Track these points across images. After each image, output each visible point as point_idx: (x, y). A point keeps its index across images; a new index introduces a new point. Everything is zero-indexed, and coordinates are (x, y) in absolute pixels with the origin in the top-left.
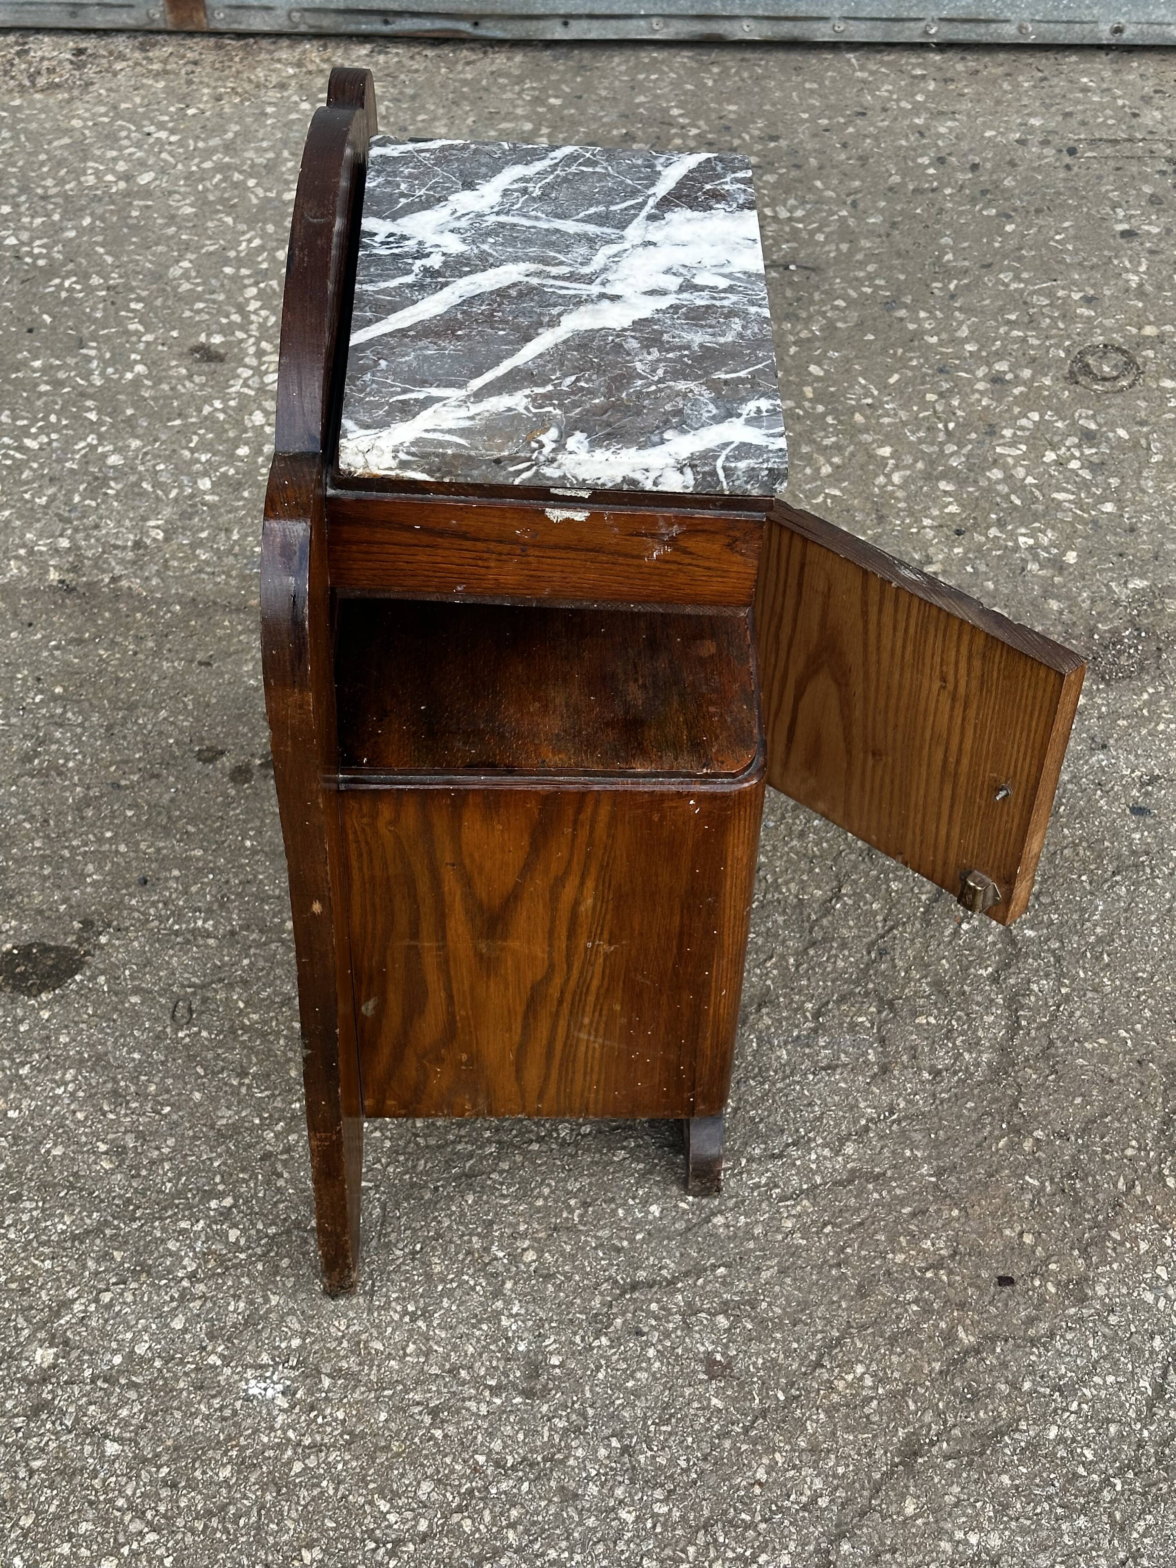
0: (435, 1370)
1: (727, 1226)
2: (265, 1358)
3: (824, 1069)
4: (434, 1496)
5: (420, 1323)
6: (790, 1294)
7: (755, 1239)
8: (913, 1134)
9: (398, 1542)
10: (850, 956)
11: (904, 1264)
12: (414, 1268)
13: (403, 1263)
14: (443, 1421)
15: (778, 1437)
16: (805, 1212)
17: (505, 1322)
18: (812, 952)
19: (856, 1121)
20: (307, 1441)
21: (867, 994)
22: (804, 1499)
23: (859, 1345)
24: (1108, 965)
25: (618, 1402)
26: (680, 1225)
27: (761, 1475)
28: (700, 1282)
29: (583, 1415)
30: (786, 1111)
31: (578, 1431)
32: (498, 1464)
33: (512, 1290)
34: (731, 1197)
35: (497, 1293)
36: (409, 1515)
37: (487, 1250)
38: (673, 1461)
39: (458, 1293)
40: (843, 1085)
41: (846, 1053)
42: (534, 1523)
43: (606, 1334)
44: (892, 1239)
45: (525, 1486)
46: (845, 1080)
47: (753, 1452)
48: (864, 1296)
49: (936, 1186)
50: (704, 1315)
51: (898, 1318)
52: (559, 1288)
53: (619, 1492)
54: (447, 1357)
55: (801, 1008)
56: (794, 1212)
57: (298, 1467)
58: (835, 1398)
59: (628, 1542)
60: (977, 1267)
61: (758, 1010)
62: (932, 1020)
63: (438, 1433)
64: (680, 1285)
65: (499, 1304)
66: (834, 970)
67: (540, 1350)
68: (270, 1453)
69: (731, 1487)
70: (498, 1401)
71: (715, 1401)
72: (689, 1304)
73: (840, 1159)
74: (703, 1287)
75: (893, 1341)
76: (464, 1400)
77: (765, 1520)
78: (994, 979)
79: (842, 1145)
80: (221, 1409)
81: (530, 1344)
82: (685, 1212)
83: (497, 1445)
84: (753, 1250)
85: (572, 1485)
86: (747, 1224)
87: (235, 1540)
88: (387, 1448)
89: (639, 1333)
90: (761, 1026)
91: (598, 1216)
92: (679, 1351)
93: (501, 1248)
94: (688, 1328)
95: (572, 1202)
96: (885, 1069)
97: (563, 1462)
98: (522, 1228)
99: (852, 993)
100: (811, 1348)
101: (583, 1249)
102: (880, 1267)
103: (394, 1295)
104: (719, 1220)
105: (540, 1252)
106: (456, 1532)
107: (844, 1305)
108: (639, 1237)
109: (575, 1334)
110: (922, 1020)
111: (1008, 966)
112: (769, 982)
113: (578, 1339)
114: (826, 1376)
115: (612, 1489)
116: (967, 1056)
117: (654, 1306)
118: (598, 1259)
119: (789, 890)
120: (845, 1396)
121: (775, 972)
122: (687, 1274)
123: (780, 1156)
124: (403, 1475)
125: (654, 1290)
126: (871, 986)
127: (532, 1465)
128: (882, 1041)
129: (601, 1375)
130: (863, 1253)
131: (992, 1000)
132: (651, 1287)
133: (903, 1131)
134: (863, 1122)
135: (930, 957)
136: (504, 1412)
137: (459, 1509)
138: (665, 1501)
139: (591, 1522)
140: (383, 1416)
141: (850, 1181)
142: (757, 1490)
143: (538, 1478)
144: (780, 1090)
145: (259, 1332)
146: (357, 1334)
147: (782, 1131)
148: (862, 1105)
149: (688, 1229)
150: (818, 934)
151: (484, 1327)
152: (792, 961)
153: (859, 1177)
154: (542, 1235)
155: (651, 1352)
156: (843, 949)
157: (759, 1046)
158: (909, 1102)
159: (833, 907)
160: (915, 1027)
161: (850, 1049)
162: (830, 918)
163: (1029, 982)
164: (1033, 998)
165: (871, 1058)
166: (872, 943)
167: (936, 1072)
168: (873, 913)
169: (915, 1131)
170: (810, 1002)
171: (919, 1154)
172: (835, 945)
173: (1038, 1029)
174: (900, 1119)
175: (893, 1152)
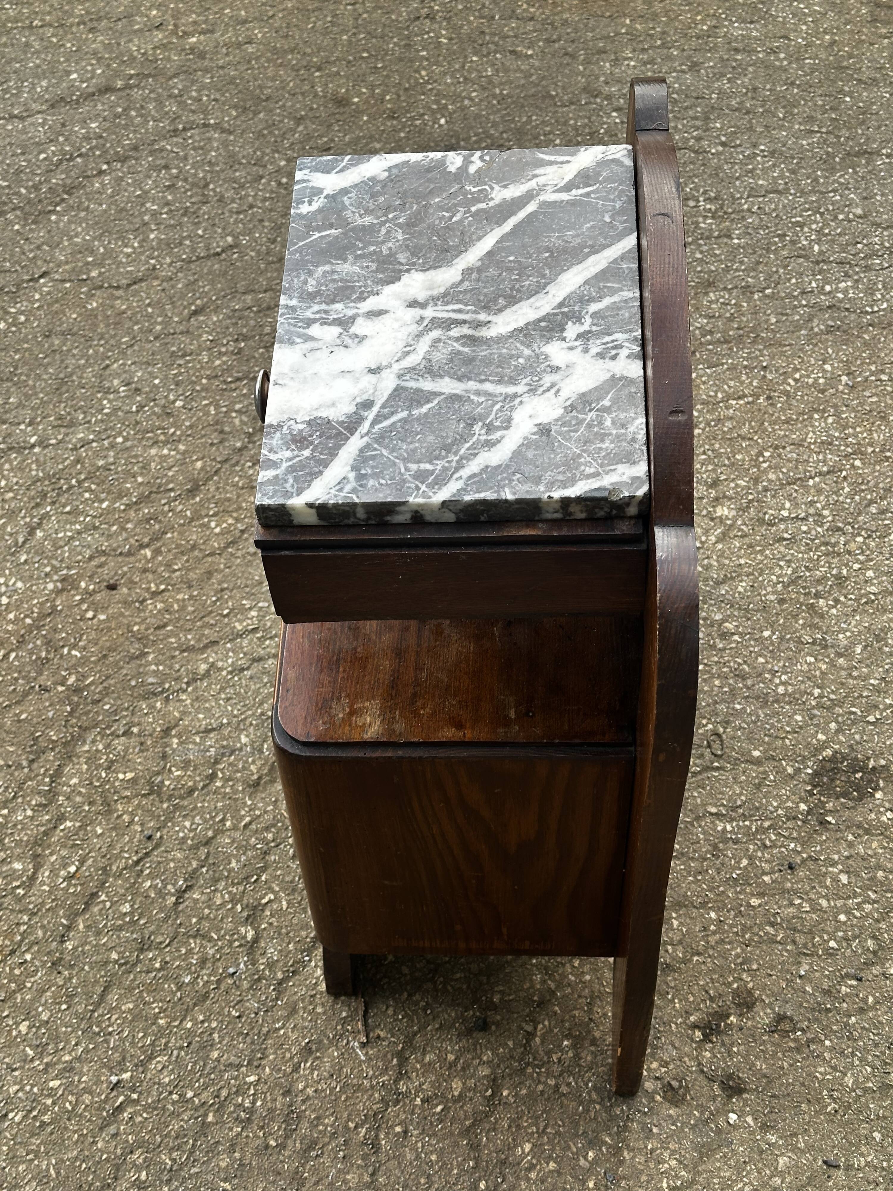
3: (213, 730)
8: (155, 681)
10: (178, 832)
11: (178, 593)
16: (241, 621)
18: (210, 833)
19: (195, 689)
21: (169, 799)
23: (216, 544)
30: (246, 693)
40: (202, 716)
41: (195, 743)
44: (183, 608)
46: (199, 720)
49: (145, 646)
51: (187, 561)
55: (226, 780)
60: (129, 595)
61: (260, 778)
62: (121, 776)
66: (193, 817)
73: (211, 660)
75: (194, 547)
78: (61, 818)
79: (208, 671)
90: (259, 763)
96: (166, 732)
99: (182, 798)
102: (195, 590)
107: (222, 566)
110: (129, 776)
111: (45, 833)
112: (249, 803)
116: (101, 747)
119: (222, 896)
121: (243, 813)
126: (165, 806)
128: (164, 757)
130: (204, 598)
131: (68, 798)
133: (161, 684)
134: (190, 689)
135: (110, 837)
141: (206, 647)
144: (249, 709)
147: (251, 678)
148: (189, 701)
150: (203, 852)
152: (228, 824)
153: (199, 649)
156: (183, 838)
157: (262, 745)
158: (152, 707)
159: (185, 880)
160: (136, 769)
161: (190, 746)
162: (190, 869)
163: (32, 818)
164: (34, 802)
165: (175, 740)
166: (157, 846)
167: (127, 733)
168: (150, 876)
169: (152, 684)
170: (217, 787)
171: (153, 667)
172: (189, 842)
173: (37, 775)
174: (162, 692)
175: (171, 668)
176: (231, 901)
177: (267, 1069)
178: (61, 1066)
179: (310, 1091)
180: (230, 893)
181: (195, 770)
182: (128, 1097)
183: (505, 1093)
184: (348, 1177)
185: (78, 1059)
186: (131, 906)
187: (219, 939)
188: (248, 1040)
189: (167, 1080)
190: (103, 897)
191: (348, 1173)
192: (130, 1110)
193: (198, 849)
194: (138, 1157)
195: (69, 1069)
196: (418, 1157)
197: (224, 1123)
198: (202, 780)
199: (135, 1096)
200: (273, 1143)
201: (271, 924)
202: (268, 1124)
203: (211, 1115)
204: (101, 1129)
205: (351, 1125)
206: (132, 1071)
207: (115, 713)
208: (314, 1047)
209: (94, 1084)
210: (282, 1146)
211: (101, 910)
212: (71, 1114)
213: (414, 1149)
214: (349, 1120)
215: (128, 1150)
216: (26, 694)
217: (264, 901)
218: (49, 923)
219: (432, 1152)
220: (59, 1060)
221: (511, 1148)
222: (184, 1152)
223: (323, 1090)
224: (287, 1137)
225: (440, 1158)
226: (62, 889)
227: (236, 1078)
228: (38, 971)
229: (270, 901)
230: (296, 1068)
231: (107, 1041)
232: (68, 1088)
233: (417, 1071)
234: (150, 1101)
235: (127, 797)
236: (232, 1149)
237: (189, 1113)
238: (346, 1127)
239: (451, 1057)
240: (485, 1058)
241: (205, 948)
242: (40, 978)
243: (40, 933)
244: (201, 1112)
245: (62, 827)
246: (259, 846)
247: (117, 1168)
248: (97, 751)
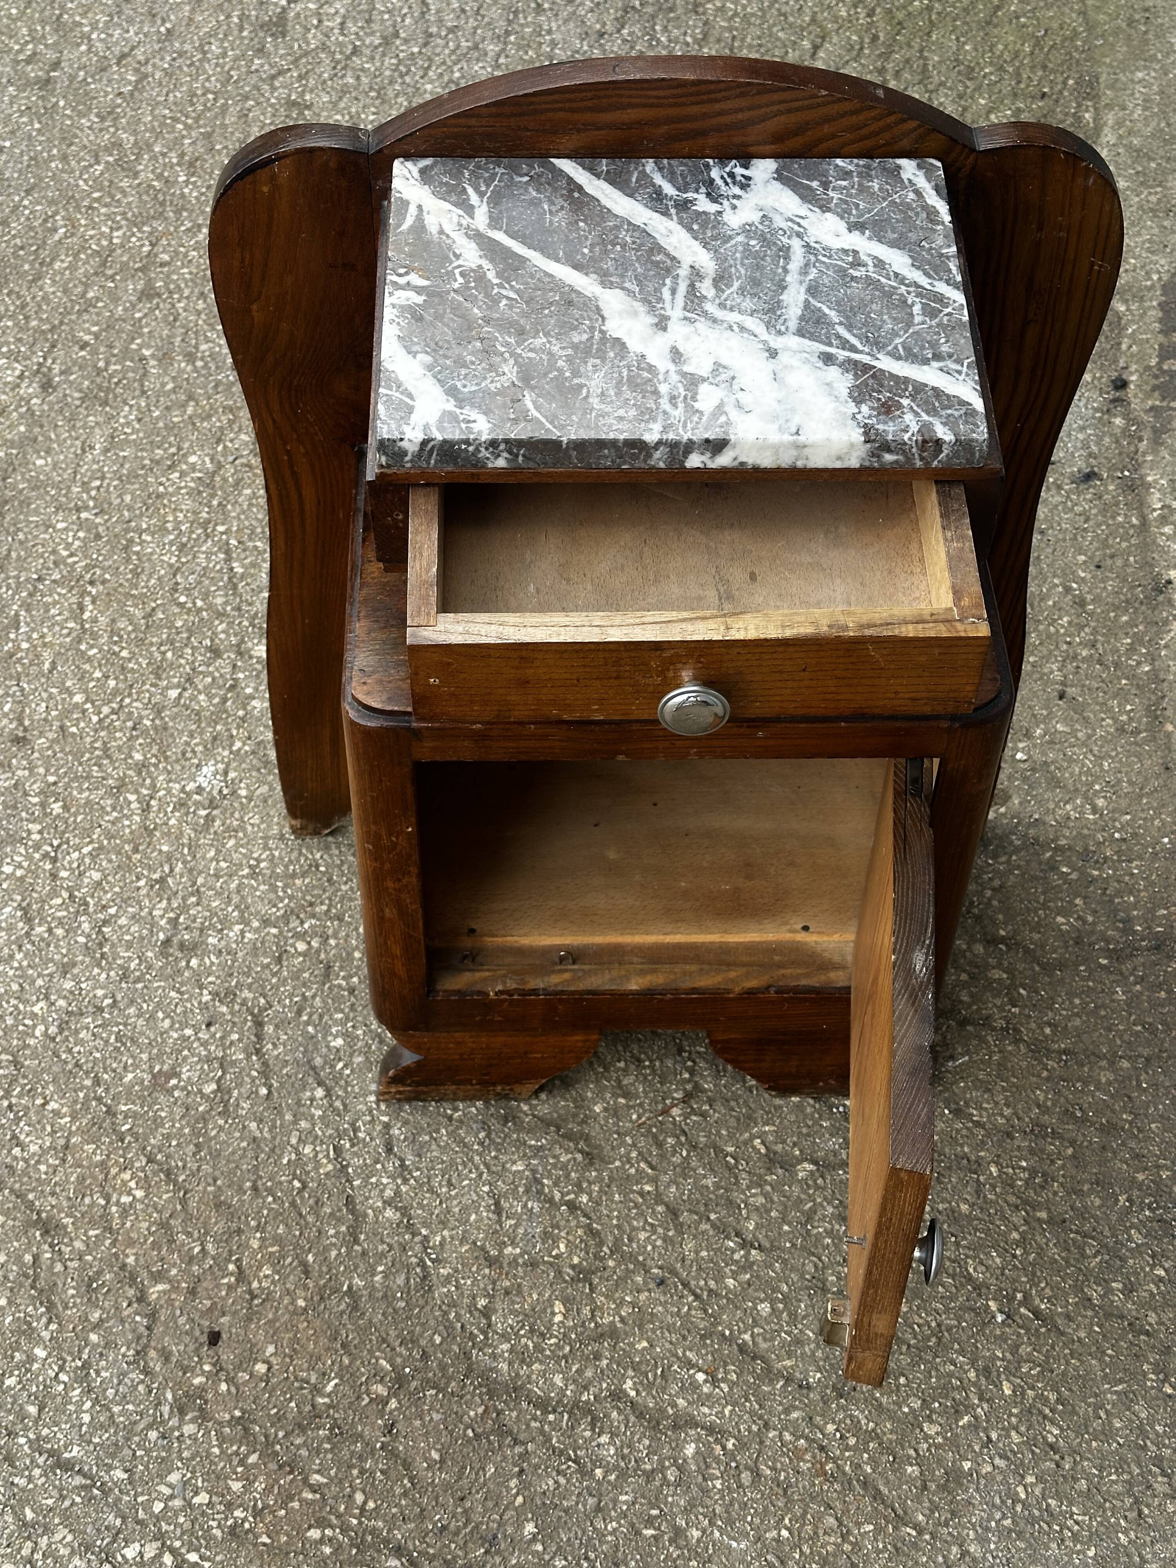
0: (200, 881)
1: (312, 1099)
2: (232, 775)
3: (497, 1204)
4: (86, 881)
5: (246, 871)
6: (229, 1146)
7: (295, 1122)
8: (403, 1276)
9: (54, 860)
10: (655, 1247)
11: (248, 1247)
12: (301, 866)
13: (307, 859)
14: (152, 887)
15: (85, 1122)
16: (318, 1165)
17: (237, 928)
18: (660, 1209)
19: (425, 1225)
20: (153, 802)
21: (602, 1259)
22: (22, 1137)
23: (165, 1197)
24: (638, 1533)
25: (145, 1006)
26: (318, 1061)
27: (53, 1105)
28: (255, 1074)
29: (138, 980)
30: (443, 1162)
31: (124, 977)
32: (105, 922)
33: (268, 934)
34: (345, 1106)
35: (266, 922)
36: (75, 865)
37: (313, 916)
38: (81, 1043)
39: (272, 896)
40: (473, 1217)
41: (517, 1226)
42: (48, 945)
43: (213, 1000)
44: (278, 1240)
45: (82, 940)
46: (480, 1220)
47: (75, 1102)
48: (218, 1206)
49: (337, 1290)
50: (220, 1073)
51: (189, 1234)
52: (268, 966)
53: (62, 1003)
54: (211, 888)
55: (579, 1190)
56: (320, 1156)
57: (132, 797)
58: (113, 1171)
59: (16, 1007)
60: (235, 1313)
61: (581, 1151)
62: (558, 1318)
63: (142, 883)
64: (254, 1058)
65: (256, 924)
66: (634, 1229)
67: (206, 953)
68: (148, 781)
69: (47, 1083)
70: (163, 922)
71: (130, 1076)
72: (233, 1063)
73: (379, 1204)
74: (249, 1075)
75: (164, 1225)
76: (169, 899)
77: (10, 1107)
78: (617, 1395)
79: (398, 1209)
80: (193, 752)
81: (214, 946)
82: (333, 1067)
83: (123, 921)
84: (282, 1117)
85: (75, 971)
86: (313, 1116)
87: (80, 764)
88: (136, 850)
89: (209, 1025)
90: (558, 1151)
91: (338, 999)
92: (186, 1052)
93: (311, 926)
94: (209, 1060)
95: (355, 979)
96: (492, 1262)
97: (99, 965)
98: (332, 942)
99: (601, 1243)
100: (168, 1156)
101: (304, 985)
102: (247, 1224)
103: (277, 853)
104: (320, 1093)
105: (304, 954)
106: (54, 894)
107: (210, 1189)
108: (310, 1029)
109: (218, 977)
110: (558, 1307)
111: (640, 1416)
112: (617, 1163)
113: (211, 979)
114: (137, 1164)
115: (65, 997)
116: (505, 1346)
117: (235, 1037)
118: (291, 996)
119: (753, 1195)
120: (114, 1178)
121: (633, 1171)
122: (265, 1064)
123: (389, 1150)
124: (110, 861)
125: (253, 1038)
126: (611, 1263)
127: (101, 946)
128: (533, 1264)
129: (173, 994)
130: (265, 1212)
131: (586, 1388)
132: (256, 1035)
133: (409, 1267)
134: (425, 1232)
135: (654, 1331)
136: (152, 926)
137: (71, 897)
138: (46, 1034)
139: (40, 982)
140: (165, 848)
141: (353, 1211)
142: (39, 1101)
143: (87, 948)
144: (471, 1160)
145: (258, 770)
146: (244, 830)
147: (420, 1156)
148: (446, 1233)
149: (314, 1068)
150: (687, 1218)
151: (235, 914)
152: (647, 1188)
153: (356, 1220)
154: (323, 956)
155: (188, 1032)
156: (665, 1241)
157: (530, 1146)
158: (447, 1280)
159: (728, 1237)
160: (549, 1300)
161: (521, 1231)
162: (711, 1233)
163: (613, 1435)
164: (588, 1434)
165: (509, 1250)
166: (674, 1272)
167: (486, 1313)
168: (720, 1278)
169: (408, 1279)
170: (590, 1200)
171: (377, 1278)
172: (671, 1233)
173: (541, 1431)
174: (424, 1267)
175: (383, 1255)
176: (761, 1186)
177: (982, 1154)
178: (983, 1381)
179: (1007, 1112)
180: (749, 1188)
181: (558, 1227)
182: (1021, 1304)
183: (1002, 933)
184: (1104, 1080)
185: (973, 1363)
186: (762, 1301)
187: (814, 1201)
188: (947, 1173)
189: (998, 1260)
190: (747, 1337)
191: (1099, 1081)
192: (1037, 1301)
193: (682, 1224)
194: (1095, 1293)
195: (986, 1372)
196: (1077, 1015)
197: (1048, 1201)
198: (576, 1218)
199: (1019, 1296)
200: (1070, 1151)
201: (795, 1144)
202: (1049, 1155)
203: (1038, 1214)
204: (1063, 1334)
205: (1045, 1074)
206: (987, 1300)
207: (449, 1327)
208: (953, 1106)
209: (1005, 1341)
210: (1072, 1143)
211: (765, 1340)
212: (1046, 1368)
213: (1069, 1018)
214: (1039, 1076)
215: (1087, 1304)
216: (393, 1454)
217: (763, 1151)
218: (781, 1404)
219: (1071, 1003)
220: (975, 1384)
221: (1062, 934)
222: (1085, 1243)
223: (1006, 1098)
224: (1061, 1137)
225: (1077, 995)
226: (731, 1389)
227: (993, 1187)
228: (851, 1416)
229: (763, 1143)
230: (978, 1124)
231: (949, 1329)
232: (1011, 1372)
233: (979, 1009)
234: (1024, 1279)
235: (592, 1311)
236: (1079, 1193)
237: (1038, 1238)
238: (1048, 1079)
239: (964, 977)
240: (964, 947)
241: (825, 1216)
242: (863, 1412)
243: (795, 1415)
244: (1035, 1224)
245: (633, 1393)
246: (684, 1153)
247: (1108, 1316)
248: (511, 1351)
